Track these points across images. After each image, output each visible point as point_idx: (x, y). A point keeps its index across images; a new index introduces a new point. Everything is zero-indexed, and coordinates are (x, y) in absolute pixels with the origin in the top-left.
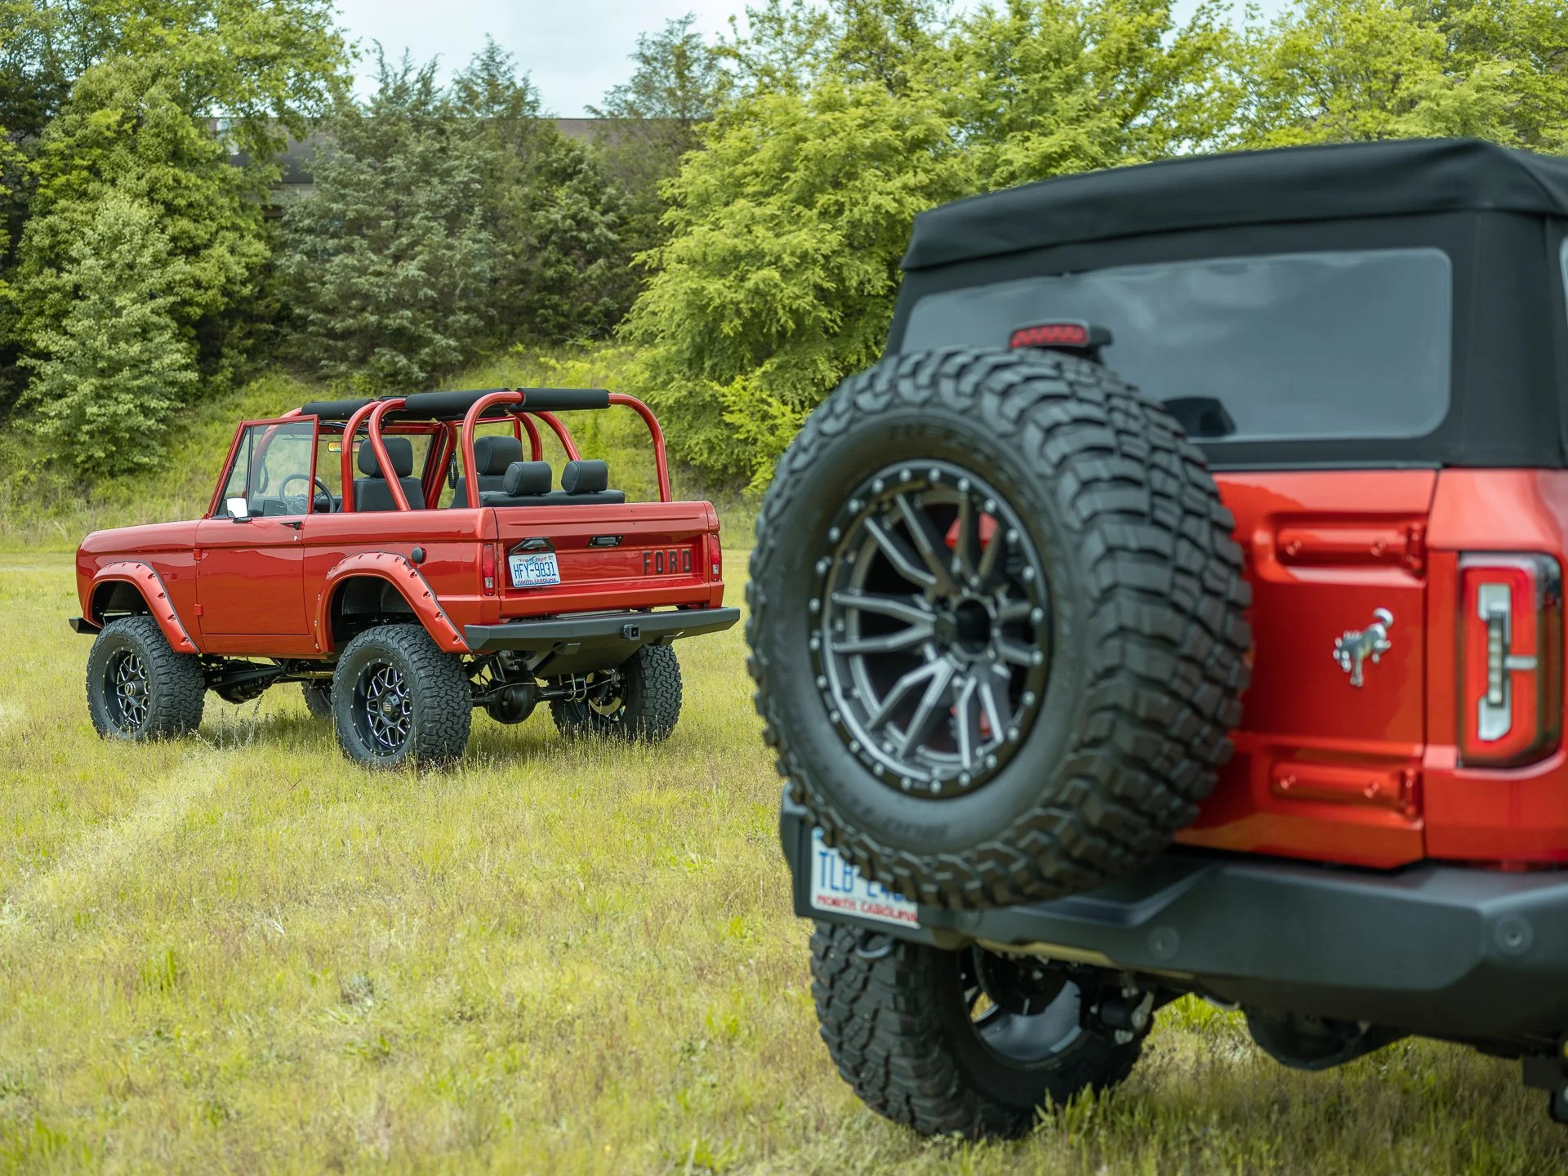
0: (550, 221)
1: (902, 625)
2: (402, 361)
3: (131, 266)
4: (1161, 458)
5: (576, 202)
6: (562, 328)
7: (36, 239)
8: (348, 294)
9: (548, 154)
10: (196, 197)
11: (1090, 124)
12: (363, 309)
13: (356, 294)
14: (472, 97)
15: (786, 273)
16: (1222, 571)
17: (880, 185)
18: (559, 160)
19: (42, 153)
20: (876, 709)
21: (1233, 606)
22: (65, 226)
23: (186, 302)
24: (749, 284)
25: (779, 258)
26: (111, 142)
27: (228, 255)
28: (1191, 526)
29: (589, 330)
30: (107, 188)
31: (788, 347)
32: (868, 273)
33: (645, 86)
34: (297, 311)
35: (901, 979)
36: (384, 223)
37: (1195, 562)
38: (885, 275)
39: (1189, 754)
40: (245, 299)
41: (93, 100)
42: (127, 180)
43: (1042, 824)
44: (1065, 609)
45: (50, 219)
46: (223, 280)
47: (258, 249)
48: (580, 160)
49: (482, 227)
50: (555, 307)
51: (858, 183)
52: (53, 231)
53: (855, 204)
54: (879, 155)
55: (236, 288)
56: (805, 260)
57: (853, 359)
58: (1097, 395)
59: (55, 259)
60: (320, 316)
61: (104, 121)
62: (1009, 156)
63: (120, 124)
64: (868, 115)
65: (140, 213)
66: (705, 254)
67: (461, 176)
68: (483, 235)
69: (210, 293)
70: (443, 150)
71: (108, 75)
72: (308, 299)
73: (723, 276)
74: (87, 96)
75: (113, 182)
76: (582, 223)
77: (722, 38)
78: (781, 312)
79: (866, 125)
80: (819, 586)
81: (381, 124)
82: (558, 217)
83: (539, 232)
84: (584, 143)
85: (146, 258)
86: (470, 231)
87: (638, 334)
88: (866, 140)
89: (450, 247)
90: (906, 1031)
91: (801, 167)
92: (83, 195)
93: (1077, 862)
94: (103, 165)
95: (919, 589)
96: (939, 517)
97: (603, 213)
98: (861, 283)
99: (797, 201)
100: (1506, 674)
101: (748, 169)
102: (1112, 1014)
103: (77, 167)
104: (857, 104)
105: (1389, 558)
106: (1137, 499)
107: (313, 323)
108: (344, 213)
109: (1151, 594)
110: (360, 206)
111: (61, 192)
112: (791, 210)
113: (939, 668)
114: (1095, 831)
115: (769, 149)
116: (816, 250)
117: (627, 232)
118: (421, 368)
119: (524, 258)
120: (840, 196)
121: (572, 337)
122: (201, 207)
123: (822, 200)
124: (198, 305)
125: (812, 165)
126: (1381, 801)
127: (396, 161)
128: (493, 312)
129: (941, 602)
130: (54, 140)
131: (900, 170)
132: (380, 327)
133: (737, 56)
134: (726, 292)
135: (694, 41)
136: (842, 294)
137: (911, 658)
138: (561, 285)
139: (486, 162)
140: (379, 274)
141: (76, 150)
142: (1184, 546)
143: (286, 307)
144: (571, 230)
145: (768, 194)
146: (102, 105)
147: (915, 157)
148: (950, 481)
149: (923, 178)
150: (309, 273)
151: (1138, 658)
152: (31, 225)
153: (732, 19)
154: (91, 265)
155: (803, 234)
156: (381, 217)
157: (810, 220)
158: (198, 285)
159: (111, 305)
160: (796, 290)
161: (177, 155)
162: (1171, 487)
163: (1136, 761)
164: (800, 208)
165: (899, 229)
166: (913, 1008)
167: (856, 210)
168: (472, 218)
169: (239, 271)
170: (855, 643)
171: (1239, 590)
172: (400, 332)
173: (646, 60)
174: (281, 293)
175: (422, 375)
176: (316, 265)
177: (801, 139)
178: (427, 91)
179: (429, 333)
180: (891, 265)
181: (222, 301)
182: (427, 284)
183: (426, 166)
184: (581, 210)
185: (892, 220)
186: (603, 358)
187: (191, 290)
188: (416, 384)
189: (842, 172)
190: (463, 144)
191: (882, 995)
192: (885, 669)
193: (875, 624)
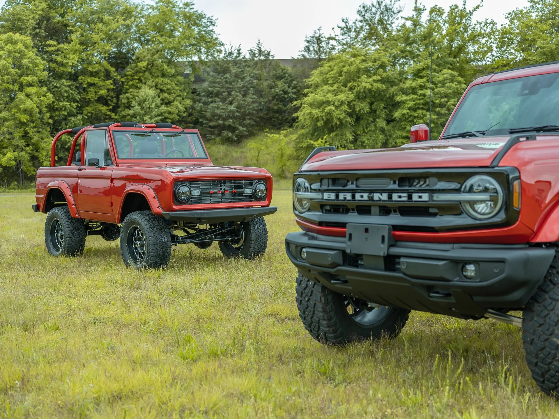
0: (275, 92)
2: (230, 134)
3: (149, 108)
5: (284, 86)
6: (280, 124)
7: (123, 100)
8: (214, 115)
9: (276, 71)
10: (169, 87)
12: (219, 119)
13: (217, 115)
14: (254, 54)
15: (337, 107)
17: (366, 80)
18: (279, 73)
19: (126, 75)
22: (131, 96)
23: (166, 118)
24: (326, 111)
25: (334, 103)
26: (145, 71)
27: (179, 104)
29: (288, 125)
30: (143, 86)
31: (338, 129)
32: (363, 107)
33: (307, 49)
34: (200, 120)
36: (224, 94)
38: (368, 107)
40: (184, 117)
41: (139, 60)
42: (149, 83)
45: (127, 95)
46: (177, 112)
47: (188, 102)
48: (285, 73)
49: (253, 94)
50: (277, 118)
51: (360, 79)
52: (128, 98)
53: (359, 86)
54: (367, 71)
55: (181, 114)
56: (342, 103)
57: (359, 133)
59: (129, 106)
60: (207, 121)
61: (142, 65)
63: (147, 66)
65: (152, 92)
66: (314, 102)
67: (248, 79)
68: (254, 96)
69: (173, 115)
70: (242, 71)
72: (204, 117)
73: (319, 108)
74: (138, 58)
75: (145, 83)
76: (286, 93)
77: (330, 34)
78: (335, 119)
79: (363, 61)
81: (225, 64)
82: (278, 91)
83: (272, 95)
84: (289, 69)
85: (153, 106)
86: (250, 96)
87: (300, 126)
88: (363, 66)
89: (244, 101)
91: (344, 75)
92: (137, 87)
94: (142, 78)
97: (292, 89)
98: (360, 109)
99: (342, 85)
101: (330, 76)
103: (135, 79)
107: (204, 124)
108: (213, 91)
110: (217, 89)
111: (131, 87)
112: (340, 88)
115: (336, 70)
116: (346, 100)
117: (300, 94)
118: (236, 137)
119: (267, 103)
120: (355, 84)
121: (283, 126)
122: (171, 90)
123: (349, 85)
124: (170, 119)
125: (347, 74)
127: (228, 75)
128: (258, 120)
130: (129, 71)
131: (373, 75)
132: (224, 125)
133: (336, 40)
134: (319, 113)
135: (322, 35)
136: (354, 113)
138: (279, 111)
139: (256, 74)
140: (222, 109)
141: (135, 74)
143: (197, 119)
144: (282, 94)
145: (335, 83)
146: (141, 61)
147: (378, 71)
149: (379, 78)
150: (203, 109)
152: (121, 96)
153: (333, 29)
154: (137, 108)
155: (343, 95)
156: (224, 92)
157: (345, 91)
158: (170, 113)
159: (143, 120)
160: (339, 112)
161: (164, 75)
164: (342, 87)
165: (373, 93)
167: (359, 88)
168: (250, 92)
169: (182, 108)
172: (230, 126)
173: (308, 42)
174: (196, 114)
175: (236, 139)
176: (206, 106)
177: (344, 66)
178: (239, 53)
179: (238, 126)
180: (371, 104)
181: (177, 118)
182: (237, 111)
183: (237, 76)
184: (285, 88)
185: (370, 90)
186: (283, 133)
187: (167, 115)
188: (235, 141)
189: (355, 76)
190: (248, 69)
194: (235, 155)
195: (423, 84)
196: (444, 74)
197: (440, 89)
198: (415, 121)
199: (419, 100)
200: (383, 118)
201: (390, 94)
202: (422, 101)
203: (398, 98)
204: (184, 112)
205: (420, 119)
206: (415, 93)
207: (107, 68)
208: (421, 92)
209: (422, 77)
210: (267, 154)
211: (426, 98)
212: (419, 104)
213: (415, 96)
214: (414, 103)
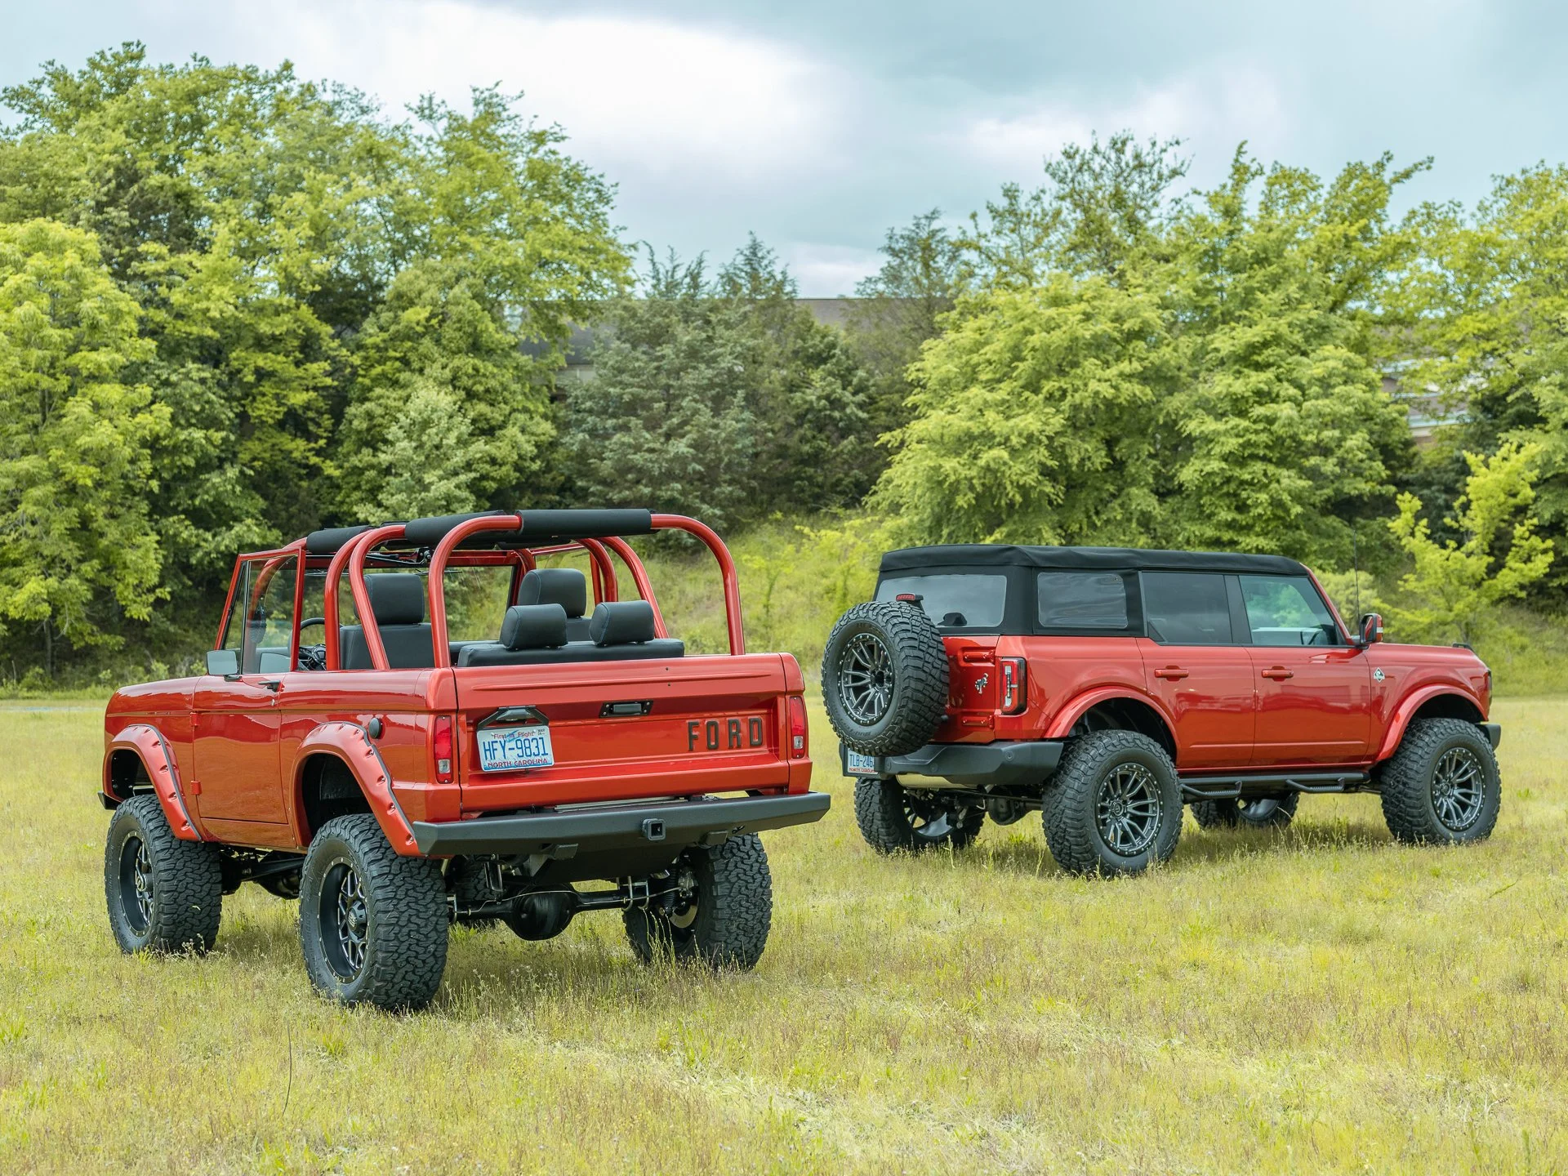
0: (806, 402)
1: (864, 679)
3: (437, 447)
4: (924, 632)
5: (830, 384)
6: (817, 497)
7: (356, 423)
8: (624, 469)
9: (804, 340)
10: (492, 383)
11: (1290, 317)
12: (638, 482)
13: (630, 470)
14: (736, 289)
15: (1013, 452)
16: (941, 662)
17: (1099, 373)
18: (814, 346)
19: (360, 347)
20: (856, 702)
21: (943, 672)
22: (379, 411)
23: (484, 477)
24: (982, 462)
25: (1007, 439)
26: (422, 335)
27: (519, 435)
28: (931, 650)
29: (841, 499)
30: (416, 377)
31: (1016, 517)
32: (1088, 451)
33: (893, 276)
34: (580, 484)
35: (881, 801)
36: (656, 405)
37: (931, 660)
38: (1103, 453)
40: (535, 474)
41: (404, 300)
42: (434, 370)
43: (892, 729)
44: (898, 672)
45: (368, 405)
46: (516, 457)
47: (547, 428)
48: (833, 346)
49: (745, 408)
50: (810, 479)
51: (1079, 371)
52: (370, 416)
53: (1076, 391)
54: (1098, 346)
55: (527, 464)
56: (1030, 440)
57: (1075, 527)
58: (909, 616)
59: (373, 440)
60: (600, 488)
61: (414, 318)
62: (1216, 345)
63: (428, 320)
64: (1089, 310)
65: (445, 400)
66: (942, 436)
67: (726, 362)
68: (746, 415)
69: (504, 469)
70: (710, 339)
71: (417, 277)
72: (589, 473)
73: (958, 455)
74: (399, 296)
75: (421, 371)
76: (835, 403)
77: (964, 233)
78: (1009, 487)
79: (1088, 317)
80: (840, 669)
81: (655, 315)
82: (814, 398)
83: (796, 411)
84: (837, 328)
85: (451, 440)
86: (733, 412)
87: (885, 505)
88: (1086, 332)
89: (715, 426)
90: (883, 819)
91: (1029, 357)
92: (396, 384)
93: (901, 739)
94: (412, 357)
95: (867, 669)
97: (854, 394)
98: (1083, 460)
99: (1025, 387)
100: (1011, 689)
101: (982, 359)
102: (953, 816)
103: (390, 359)
104: (1080, 299)
105: (987, 660)
106: (916, 643)
107: (593, 494)
108: (621, 396)
109: (917, 668)
110: (635, 390)
111: (377, 381)
112: (1020, 395)
113: (872, 691)
114: (905, 730)
115: (1001, 341)
116: (1041, 432)
117: (877, 410)
119: (782, 435)
120: (1064, 383)
121: (826, 505)
122: (496, 392)
123: (1048, 386)
124: (493, 479)
125: (1038, 355)
126: (985, 726)
127: (667, 350)
128: (754, 483)
129: (872, 672)
130: (371, 336)
131: (1118, 359)
132: (653, 498)
133: (978, 248)
134: (960, 469)
135: (940, 235)
136: (1065, 468)
137: (865, 688)
138: (815, 459)
139: (749, 349)
140: (652, 451)
141: (390, 344)
142: (928, 656)
144: (825, 409)
145: (999, 381)
146: (412, 303)
147: (1131, 347)
148: (872, 638)
149: (1137, 366)
150: (591, 451)
151: (913, 684)
152: (352, 410)
153: (974, 215)
154: (405, 447)
155: (1030, 418)
156: (654, 400)
157: (1037, 404)
158: (493, 461)
159: (420, 481)
160: (1023, 468)
161: (476, 347)
162: (926, 640)
163: (913, 711)
164: (1027, 394)
165: (1117, 413)
166: (885, 812)
167: (1077, 395)
168: (736, 401)
169: (530, 449)
170: (850, 684)
171: (946, 668)
172: (671, 503)
173: (895, 253)
174: (565, 468)
175: (690, 541)
176: (597, 442)
177: (1028, 332)
178: (695, 285)
179: (697, 503)
180: (1110, 443)
181: (514, 475)
182: (695, 459)
183: (693, 353)
184: (834, 391)
185: (1110, 404)
186: (852, 528)
187: (488, 467)
188: (685, 548)
189: (1065, 361)
190: (727, 333)
191: (875, 807)
192: (858, 691)
193: (856, 679)
194: (690, 589)
195: (1266, 388)
196: (1326, 359)
197: (1320, 402)
198: (1244, 494)
199: (1256, 432)
200: (1147, 484)
201: (1168, 413)
202: (1264, 437)
203: (1192, 427)
204: (533, 459)
205: (1259, 491)
206: (1242, 414)
207: (311, 325)
208: (1258, 411)
209: (1259, 367)
210: (788, 587)
211: (1275, 427)
212: (1255, 445)
213: (1244, 423)
214: (1241, 441)
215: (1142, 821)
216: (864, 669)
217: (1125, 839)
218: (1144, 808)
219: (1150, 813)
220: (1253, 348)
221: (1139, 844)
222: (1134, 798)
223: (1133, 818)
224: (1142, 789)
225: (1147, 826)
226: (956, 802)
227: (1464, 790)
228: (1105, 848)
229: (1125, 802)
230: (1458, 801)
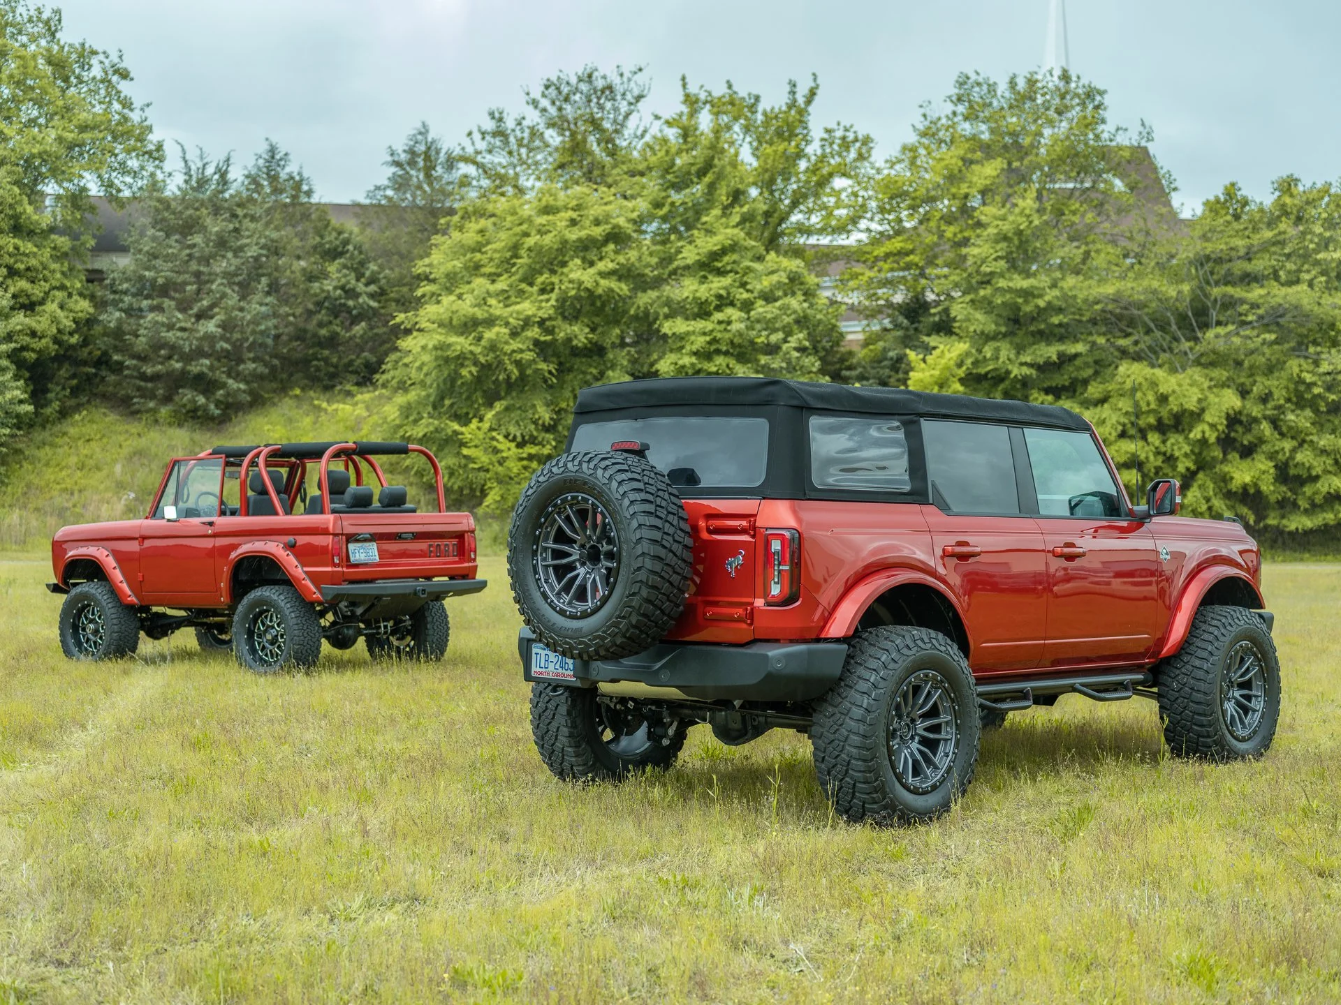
0: (323, 291)
1: (570, 555)
2: (201, 400)
4: (661, 493)
5: (345, 276)
6: (333, 376)
8: (157, 345)
9: (322, 237)
10: (33, 262)
12: (170, 358)
13: (162, 346)
14: (260, 188)
16: (682, 534)
18: (330, 242)
20: (557, 587)
21: (686, 546)
23: (24, 348)
24: (485, 343)
27: (59, 311)
28: (670, 518)
29: (354, 378)
33: (400, 184)
34: (116, 358)
36: (188, 288)
37: (671, 530)
39: (668, 600)
40: (72, 347)
43: (616, 625)
44: (625, 547)
46: (55, 331)
47: (84, 306)
48: (346, 242)
49: (268, 293)
50: (326, 360)
51: (566, 269)
54: (583, 247)
55: (66, 338)
58: (639, 470)
60: (134, 362)
62: (684, 253)
64: (574, 217)
66: (451, 319)
67: (252, 252)
68: (269, 299)
69: (44, 341)
70: (236, 230)
72: (125, 349)
73: (465, 336)
76: (351, 293)
77: (463, 149)
78: (507, 363)
79: (573, 223)
80: (536, 540)
81: (187, 208)
82: (330, 288)
83: (315, 299)
84: (352, 226)
86: (257, 297)
87: (394, 382)
88: (573, 235)
89: (241, 309)
90: (571, 736)
91: (525, 255)
93: (628, 638)
95: (575, 542)
96: (582, 514)
97: (367, 285)
99: (522, 280)
100: (779, 571)
101: (484, 256)
102: (659, 731)
104: (566, 207)
105: (743, 531)
106: (651, 508)
107: (128, 368)
108: (155, 280)
109: (654, 541)
110: (168, 274)
112: (517, 286)
113: (581, 571)
114: (635, 627)
115: (502, 240)
117: (387, 301)
118: (217, 406)
119: (302, 319)
120: (553, 278)
121: (340, 383)
122: (37, 270)
123: (540, 279)
124: (33, 350)
125: (533, 254)
126: (739, 620)
127: (198, 239)
128: (276, 362)
129: (583, 546)
131: (602, 260)
132: (183, 372)
133: (475, 163)
134: (466, 345)
135: (437, 146)
137: (571, 567)
138: (332, 342)
139: (272, 241)
140: (183, 329)
142: (667, 525)
144: (340, 298)
145: (500, 275)
148: (586, 500)
149: (613, 265)
150: (126, 328)
151: (649, 564)
153: (470, 134)
155: (526, 305)
156: (186, 283)
157: (531, 294)
158: (33, 334)
160: (520, 346)
161: (17, 228)
162: (664, 504)
163: (648, 601)
164: (523, 285)
165: (597, 301)
167: (563, 287)
168: (260, 287)
169: (68, 324)
170: (550, 562)
171: (689, 541)
172: (200, 377)
173: (399, 165)
174: (102, 343)
175: (218, 412)
176: (132, 321)
177: (527, 235)
178: (224, 182)
179: (224, 378)
181: (53, 348)
182: (223, 338)
183: (222, 243)
184: (348, 282)
185: (592, 296)
186: (364, 402)
187: (28, 339)
188: (212, 418)
189: (554, 260)
190: (252, 226)
191: (561, 720)
192: (561, 571)
193: (558, 554)
195: (725, 293)
201: (639, 307)
202: (726, 336)
203: (666, 327)
204: (71, 334)
206: (706, 316)
208: (721, 313)
212: (720, 342)
213: (708, 324)
214: (708, 339)
215: (932, 745)
216: (571, 541)
217: (917, 772)
218: (936, 729)
219: (943, 735)
220: (715, 256)
221: (933, 777)
222: (925, 716)
223: (924, 741)
224: (935, 704)
225: (940, 752)
226: (665, 713)
227: (1246, 692)
228: (897, 785)
229: (913, 721)
230: (1239, 704)
